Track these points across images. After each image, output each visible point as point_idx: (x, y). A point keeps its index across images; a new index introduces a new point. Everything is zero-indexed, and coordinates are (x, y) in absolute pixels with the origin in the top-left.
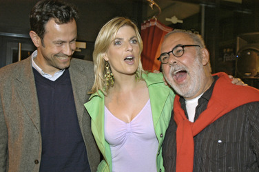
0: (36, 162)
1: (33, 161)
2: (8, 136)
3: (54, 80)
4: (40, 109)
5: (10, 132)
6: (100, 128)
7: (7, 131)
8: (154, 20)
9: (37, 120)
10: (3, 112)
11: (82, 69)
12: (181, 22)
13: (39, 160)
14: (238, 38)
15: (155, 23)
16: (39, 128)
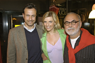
0: (27, 59)
1: (26, 59)
2: (16, 51)
3: (31, 32)
4: (27, 41)
5: (17, 49)
6: (45, 47)
7: (16, 49)
8: (54, 6)
9: (26, 45)
10: (14, 43)
11: (40, 28)
12: (61, 5)
13: (28, 59)
14: (78, 10)
15: (54, 7)
16: (27, 48)
